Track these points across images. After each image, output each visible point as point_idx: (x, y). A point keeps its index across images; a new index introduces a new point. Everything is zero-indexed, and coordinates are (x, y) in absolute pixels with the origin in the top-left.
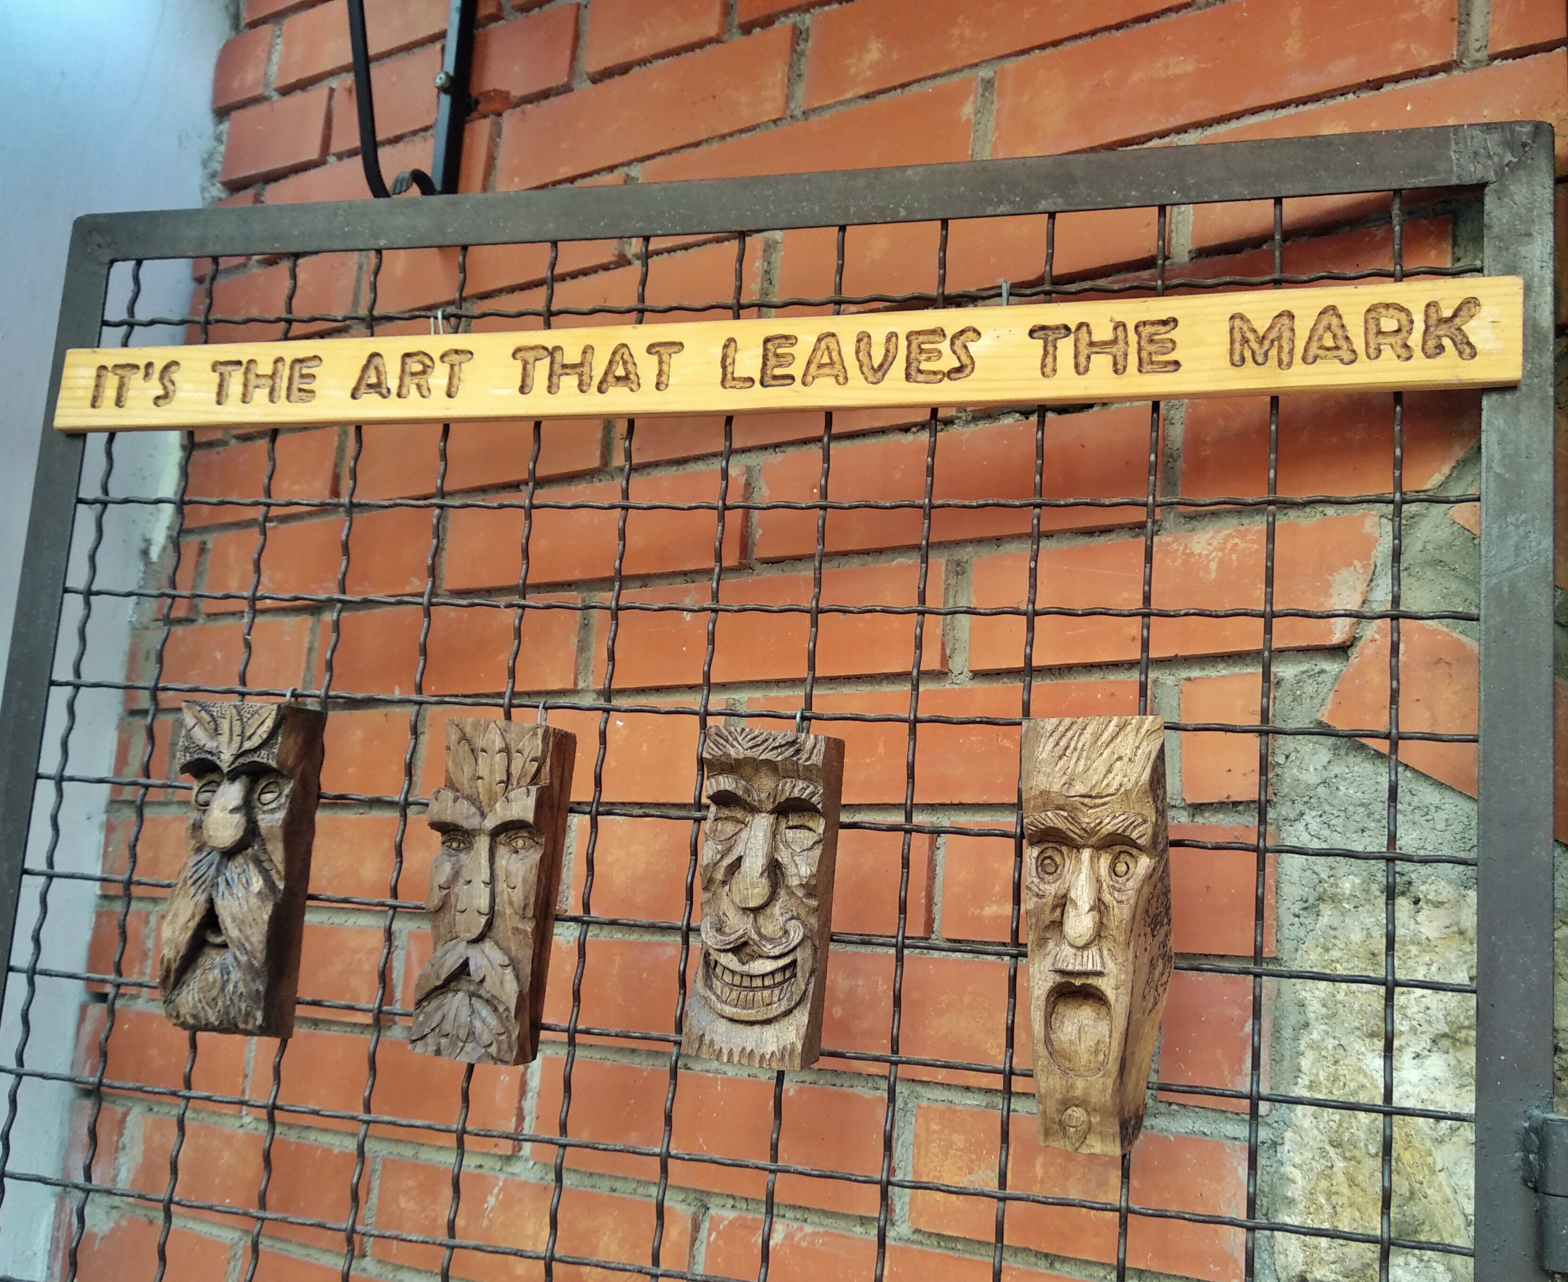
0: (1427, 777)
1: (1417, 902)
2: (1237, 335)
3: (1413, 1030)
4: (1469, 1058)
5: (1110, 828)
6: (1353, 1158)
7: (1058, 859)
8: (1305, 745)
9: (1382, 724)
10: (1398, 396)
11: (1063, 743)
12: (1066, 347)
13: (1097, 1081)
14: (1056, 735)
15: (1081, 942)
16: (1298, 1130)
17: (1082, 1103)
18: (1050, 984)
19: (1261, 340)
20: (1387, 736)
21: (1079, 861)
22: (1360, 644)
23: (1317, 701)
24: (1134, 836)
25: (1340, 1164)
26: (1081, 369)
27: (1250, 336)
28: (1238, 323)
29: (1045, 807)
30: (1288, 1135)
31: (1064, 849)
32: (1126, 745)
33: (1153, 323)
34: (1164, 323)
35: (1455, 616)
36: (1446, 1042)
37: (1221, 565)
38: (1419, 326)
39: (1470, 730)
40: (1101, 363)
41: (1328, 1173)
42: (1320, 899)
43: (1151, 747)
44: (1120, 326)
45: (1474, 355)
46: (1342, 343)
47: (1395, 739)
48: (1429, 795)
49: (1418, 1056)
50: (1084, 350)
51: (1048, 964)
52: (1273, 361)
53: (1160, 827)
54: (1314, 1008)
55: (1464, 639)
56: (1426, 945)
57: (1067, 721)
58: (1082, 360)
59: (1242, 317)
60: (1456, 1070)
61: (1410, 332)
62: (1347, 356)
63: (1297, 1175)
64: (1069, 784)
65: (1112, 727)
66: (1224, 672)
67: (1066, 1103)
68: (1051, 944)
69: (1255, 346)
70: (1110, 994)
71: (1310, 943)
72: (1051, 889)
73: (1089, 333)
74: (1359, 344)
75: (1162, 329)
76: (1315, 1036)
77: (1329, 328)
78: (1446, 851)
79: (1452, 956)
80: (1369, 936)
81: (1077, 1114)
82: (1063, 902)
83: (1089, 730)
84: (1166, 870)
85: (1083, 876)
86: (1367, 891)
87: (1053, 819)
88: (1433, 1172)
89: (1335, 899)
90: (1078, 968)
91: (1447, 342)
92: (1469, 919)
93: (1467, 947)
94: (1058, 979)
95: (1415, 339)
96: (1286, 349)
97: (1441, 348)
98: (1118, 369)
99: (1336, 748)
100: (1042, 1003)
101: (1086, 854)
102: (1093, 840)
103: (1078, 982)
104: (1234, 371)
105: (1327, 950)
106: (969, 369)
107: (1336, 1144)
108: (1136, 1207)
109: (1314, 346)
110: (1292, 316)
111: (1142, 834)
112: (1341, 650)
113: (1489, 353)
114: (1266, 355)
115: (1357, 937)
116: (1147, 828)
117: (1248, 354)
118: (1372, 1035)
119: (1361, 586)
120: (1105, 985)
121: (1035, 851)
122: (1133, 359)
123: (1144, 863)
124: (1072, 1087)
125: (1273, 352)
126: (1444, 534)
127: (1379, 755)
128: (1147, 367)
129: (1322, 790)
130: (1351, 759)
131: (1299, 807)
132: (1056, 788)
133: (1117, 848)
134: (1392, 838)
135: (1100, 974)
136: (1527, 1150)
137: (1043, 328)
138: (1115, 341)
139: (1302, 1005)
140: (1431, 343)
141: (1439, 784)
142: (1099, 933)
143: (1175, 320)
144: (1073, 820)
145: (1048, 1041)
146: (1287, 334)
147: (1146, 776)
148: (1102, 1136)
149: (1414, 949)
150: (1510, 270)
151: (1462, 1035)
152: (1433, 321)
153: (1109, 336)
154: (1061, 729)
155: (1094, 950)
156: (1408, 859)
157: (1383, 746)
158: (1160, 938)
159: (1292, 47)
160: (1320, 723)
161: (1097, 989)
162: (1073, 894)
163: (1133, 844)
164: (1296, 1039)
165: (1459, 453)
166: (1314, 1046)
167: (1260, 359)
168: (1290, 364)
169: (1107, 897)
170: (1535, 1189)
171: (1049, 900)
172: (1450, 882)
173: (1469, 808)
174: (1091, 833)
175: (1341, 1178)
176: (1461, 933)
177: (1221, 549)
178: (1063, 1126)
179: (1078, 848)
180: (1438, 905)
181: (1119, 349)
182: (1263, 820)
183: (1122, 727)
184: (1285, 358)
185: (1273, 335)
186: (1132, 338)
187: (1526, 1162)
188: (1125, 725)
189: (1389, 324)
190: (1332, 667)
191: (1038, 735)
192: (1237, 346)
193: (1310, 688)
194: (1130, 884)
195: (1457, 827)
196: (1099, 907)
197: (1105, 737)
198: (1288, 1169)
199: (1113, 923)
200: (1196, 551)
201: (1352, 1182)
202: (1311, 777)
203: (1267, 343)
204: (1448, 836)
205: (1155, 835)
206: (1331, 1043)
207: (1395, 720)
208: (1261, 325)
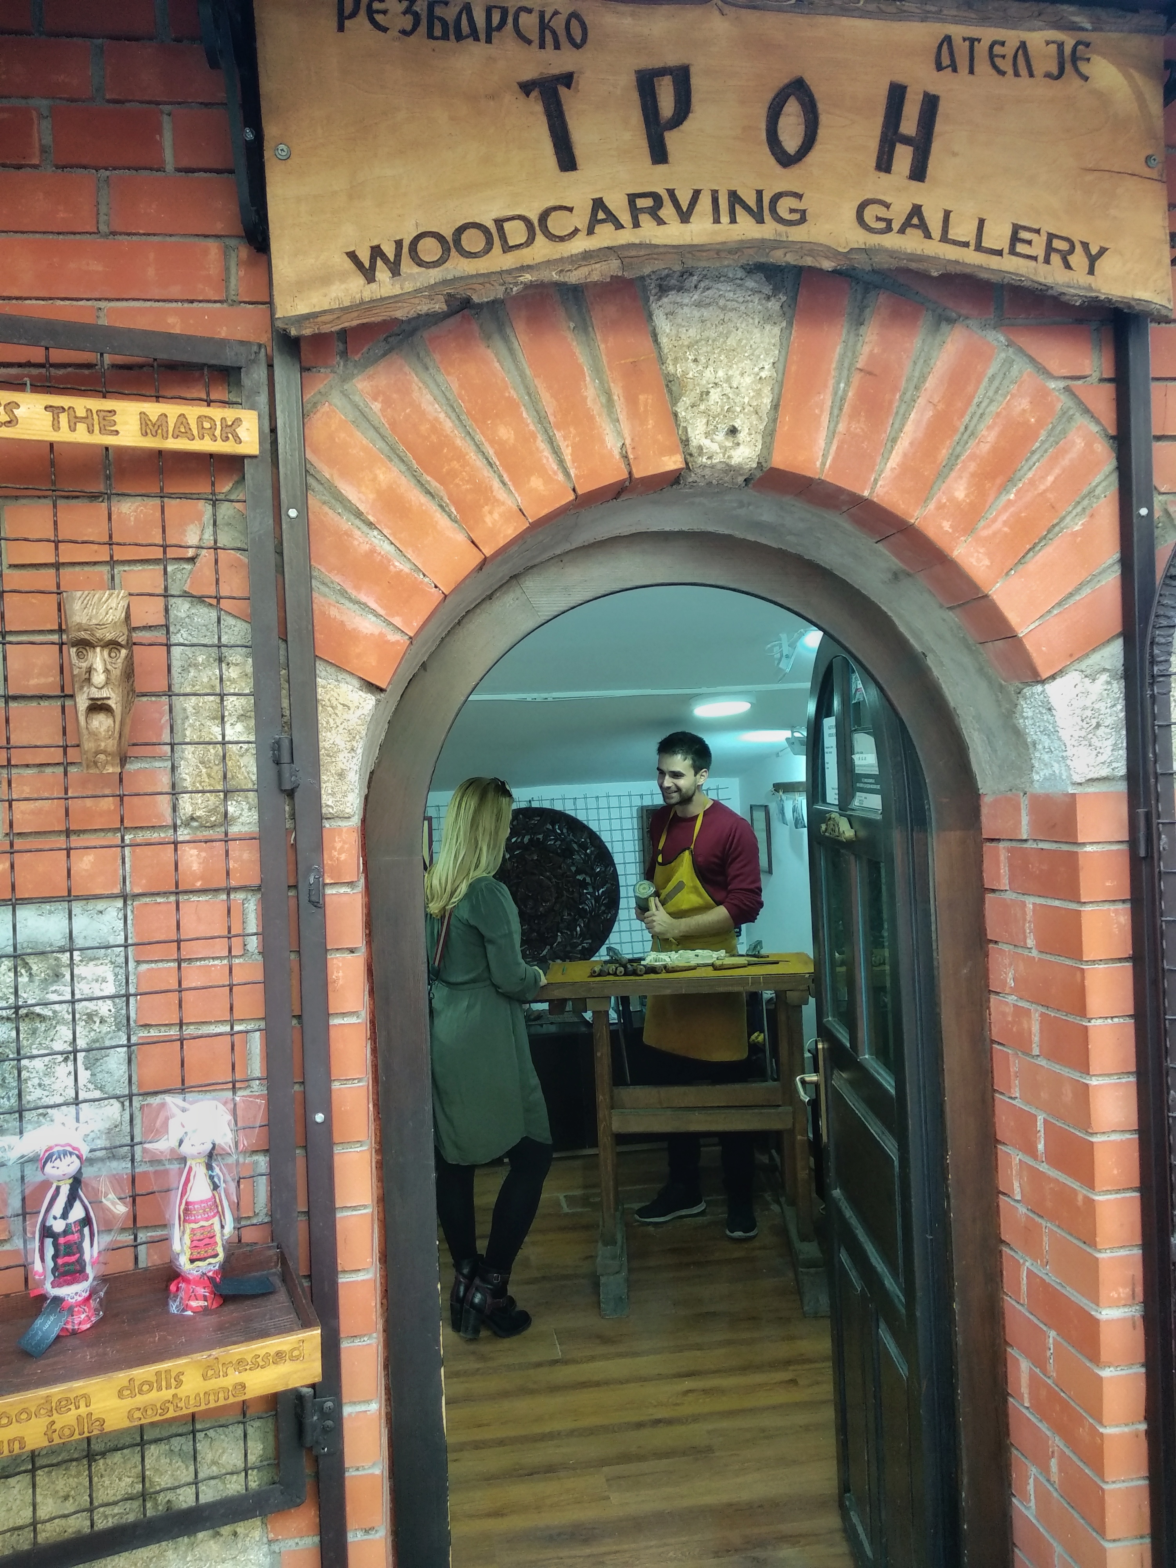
0: (230, 614)
1: (228, 664)
2: (144, 423)
3: (230, 715)
4: (252, 723)
5: (109, 638)
6: (210, 767)
7: (85, 652)
8: (179, 601)
9: (212, 591)
10: (211, 455)
11: (85, 602)
12: (63, 418)
13: (110, 742)
14: (82, 599)
15: (100, 686)
16: (186, 760)
17: (104, 752)
18: (87, 705)
19: (154, 425)
20: (216, 597)
21: (95, 652)
22: (200, 558)
23: (183, 581)
24: (120, 640)
25: (204, 770)
26: (73, 429)
27: (149, 423)
28: (143, 415)
29: (79, 630)
30: (182, 763)
31: (87, 648)
32: (113, 602)
33: (104, 411)
34: (110, 412)
35: (239, 549)
36: (243, 718)
37: (135, 519)
38: (219, 427)
39: (246, 595)
40: (81, 427)
41: (199, 775)
42: (190, 665)
43: (124, 603)
44: (89, 411)
45: (240, 442)
46: (189, 432)
47: (218, 599)
48: (231, 621)
49: (232, 724)
50: (73, 420)
51: (85, 696)
52: (159, 436)
53: (129, 637)
54: (190, 710)
55: (241, 557)
56: (233, 681)
57: (86, 592)
58: (72, 424)
59: (144, 413)
60: (247, 728)
61: (215, 429)
62: (191, 437)
63: (187, 777)
64: (90, 619)
65: (106, 595)
66: (140, 568)
67: (97, 753)
68: (85, 689)
69: (151, 427)
70: (114, 706)
71: (186, 684)
72: (84, 665)
73: (75, 412)
74: (195, 432)
75: (109, 414)
76: (191, 721)
77: (182, 423)
78: (239, 643)
79: (243, 684)
80: (210, 679)
81: (102, 757)
82: (90, 670)
83: (97, 596)
84: (132, 655)
85: (98, 659)
86: (208, 661)
87: (83, 635)
88: (240, 768)
89: (196, 666)
90: (100, 696)
91: (230, 436)
92: (249, 669)
93: (249, 680)
94: (90, 702)
95: (218, 433)
96: (165, 430)
97: (228, 438)
98: (90, 431)
99: (192, 602)
100: (84, 712)
101: (98, 649)
102: (102, 643)
103: (99, 703)
104: (143, 438)
105: (194, 686)
106: (15, 422)
107: (202, 763)
108: (126, 793)
109: (177, 430)
110: (166, 416)
111: (122, 640)
112: (192, 560)
113: (246, 442)
114: (156, 432)
115: (205, 680)
116: (125, 637)
117: (149, 431)
118: (214, 719)
119: (199, 532)
120: (111, 703)
121: (75, 649)
122: (97, 427)
123: (124, 652)
124: (99, 745)
125: (160, 431)
126: (231, 512)
127: (211, 605)
128: (103, 432)
129: (187, 620)
130: (199, 607)
131: (178, 627)
132: (84, 622)
133: (111, 646)
134: (219, 638)
135: (109, 698)
136: (274, 750)
137: (51, 406)
138: (87, 418)
139: (185, 710)
140: (224, 435)
141: (235, 616)
142: (107, 683)
143: (115, 411)
144: (93, 635)
145: (87, 728)
146: (164, 424)
147: (123, 615)
148: (113, 765)
149: (228, 683)
150: (252, 408)
151: (248, 714)
152: (224, 426)
153: (84, 415)
154: (84, 596)
155: (105, 689)
156: (226, 646)
157: (214, 602)
158: (131, 683)
159: (151, 272)
160: (185, 592)
161: (107, 705)
162: (94, 666)
163: (119, 644)
164: (183, 723)
165: (236, 478)
166: (191, 725)
167: (154, 434)
168: (167, 438)
169: (109, 667)
170: (277, 764)
171: (84, 670)
172: (241, 655)
173: (246, 626)
174: (100, 640)
175: (205, 775)
176: (246, 675)
177: (136, 512)
178: (95, 763)
179: (94, 647)
180: (237, 665)
181: (89, 421)
182: (168, 632)
183: (111, 595)
184: (165, 435)
185: (159, 423)
186: (95, 416)
187: (274, 754)
188: (112, 594)
189: (207, 425)
190: (188, 567)
191: (73, 599)
192: (143, 426)
193: (179, 576)
194: (119, 661)
195: (242, 633)
196: (106, 671)
197: (104, 599)
198: (184, 776)
199: (113, 677)
200: (124, 511)
201: (209, 776)
202: (182, 614)
203: (156, 427)
204: (239, 637)
205: (128, 640)
206: (198, 723)
207: (218, 591)
208: (154, 419)
